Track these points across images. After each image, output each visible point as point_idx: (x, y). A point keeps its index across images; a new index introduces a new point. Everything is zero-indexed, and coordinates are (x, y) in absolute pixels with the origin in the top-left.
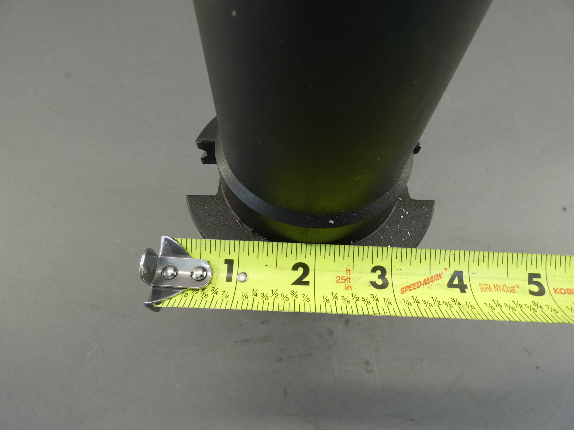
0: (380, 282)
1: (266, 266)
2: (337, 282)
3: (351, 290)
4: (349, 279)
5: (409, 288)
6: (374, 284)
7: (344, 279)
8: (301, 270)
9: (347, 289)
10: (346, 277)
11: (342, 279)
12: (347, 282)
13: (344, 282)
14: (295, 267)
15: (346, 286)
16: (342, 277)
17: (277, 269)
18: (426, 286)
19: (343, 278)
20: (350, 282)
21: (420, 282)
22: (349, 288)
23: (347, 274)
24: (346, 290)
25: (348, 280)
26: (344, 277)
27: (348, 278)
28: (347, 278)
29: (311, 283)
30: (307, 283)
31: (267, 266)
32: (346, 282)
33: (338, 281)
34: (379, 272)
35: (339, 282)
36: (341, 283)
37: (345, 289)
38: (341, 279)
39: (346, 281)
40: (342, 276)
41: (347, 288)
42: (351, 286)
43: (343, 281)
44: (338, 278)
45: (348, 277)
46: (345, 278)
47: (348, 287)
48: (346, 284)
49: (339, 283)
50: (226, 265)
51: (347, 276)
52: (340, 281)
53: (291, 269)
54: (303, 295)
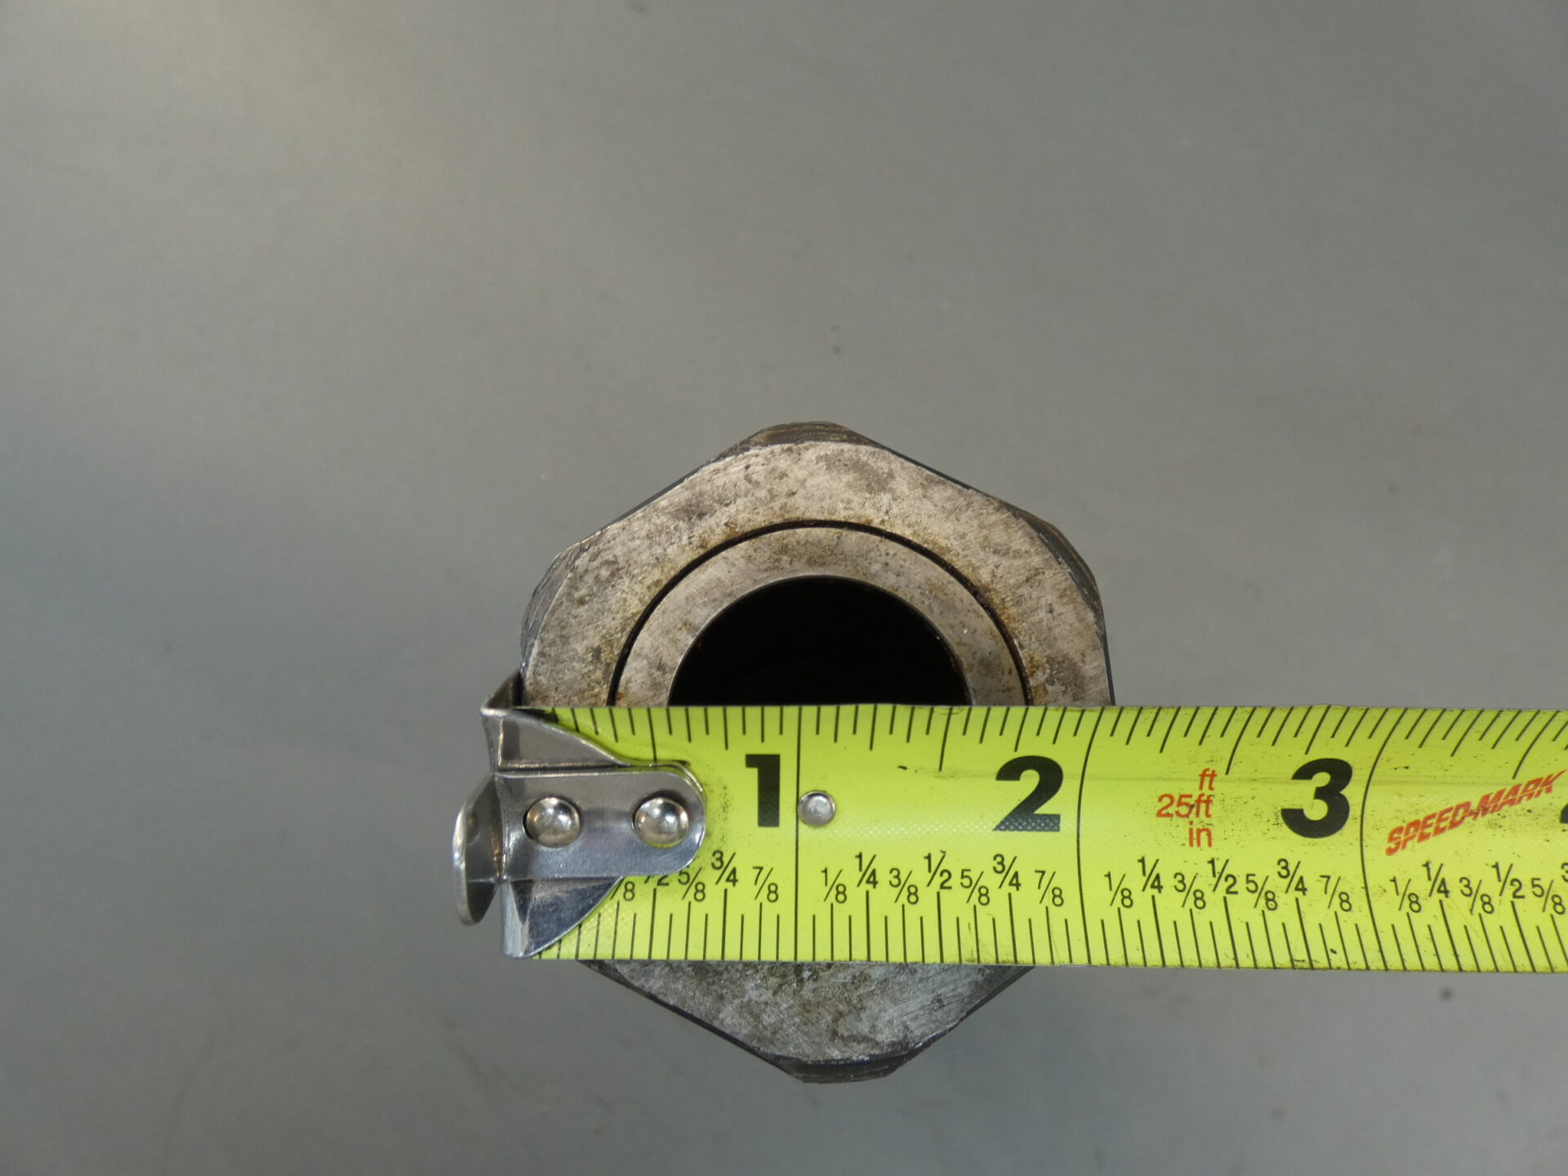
0: (1317, 811)
1: (901, 770)
2: (1159, 814)
3: (1210, 844)
4: (1205, 802)
5: (1419, 829)
6: (1295, 820)
7: (1186, 804)
8: (1030, 781)
9: (1195, 842)
10: (1195, 797)
11: (1180, 804)
12: (1198, 814)
13: (1187, 816)
14: (1011, 771)
15: (1191, 831)
16: (1182, 796)
17: (942, 777)
18: (1482, 820)
19: (1184, 800)
20: (1208, 815)
21: (1467, 805)
22: (1204, 835)
23: (1201, 788)
24: (1191, 844)
25: (1203, 806)
26: (1190, 796)
27: (1204, 798)
28: (1199, 801)
29: (1067, 824)
30: (1052, 823)
31: (904, 768)
32: (1193, 816)
33: (1164, 812)
34: (1323, 779)
35: (1168, 815)
36: (1175, 817)
37: (1187, 843)
38: (1175, 804)
39: (1194, 810)
40: (1183, 793)
41: (1195, 835)
42: (1210, 827)
43: (1184, 810)
44: (1166, 801)
45: (1202, 795)
46: (1192, 801)
47: (1199, 831)
48: (1191, 823)
49: (1167, 819)
50: (754, 772)
51: (1200, 792)
52: (1171, 810)
53: (995, 776)
54: (1037, 871)
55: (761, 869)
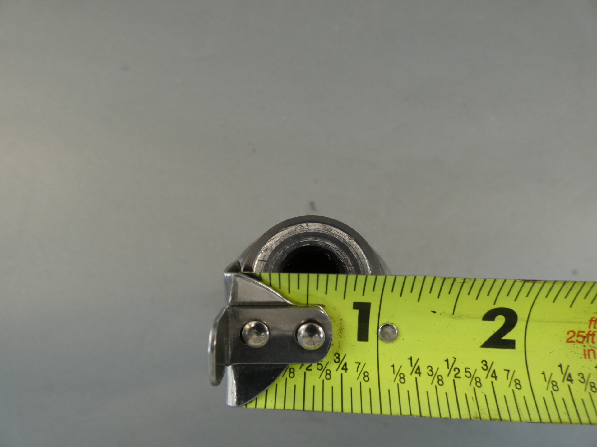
1: (433, 313)
2: (568, 341)
3: (595, 358)
4: (591, 335)
7: (582, 336)
8: (500, 321)
9: (587, 356)
10: (586, 332)
11: (578, 336)
12: (588, 342)
13: (582, 342)
14: (490, 316)
15: (585, 350)
16: (580, 332)
17: (453, 318)
19: (581, 334)
20: (593, 342)
22: (591, 353)
23: (590, 327)
24: (585, 358)
25: (590, 337)
26: (583, 332)
27: (591, 333)
28: (588, 334)
29: (519, 344)
30: (511, 344)
31: (435, 312)
32: (585, 343)
33: (570, 340)
35: (573, 342)
36: (576, 343)
37: (583, 356)
38: (576, 336)
39: (586, 339)
40: (580, 330)
41: (587, 353)
42: (594, 349)
43: (580, 339)
44: (571, 334)
45: (590, 331)
46: (584, 334)
47: (589, 351)
48: (585, 346)
49: (572, 344)
50: (357, 312)
51: (589, 330)
52: (574, 339)
53: (481, 318)
54: (505, 370)
55: (360, 363)
